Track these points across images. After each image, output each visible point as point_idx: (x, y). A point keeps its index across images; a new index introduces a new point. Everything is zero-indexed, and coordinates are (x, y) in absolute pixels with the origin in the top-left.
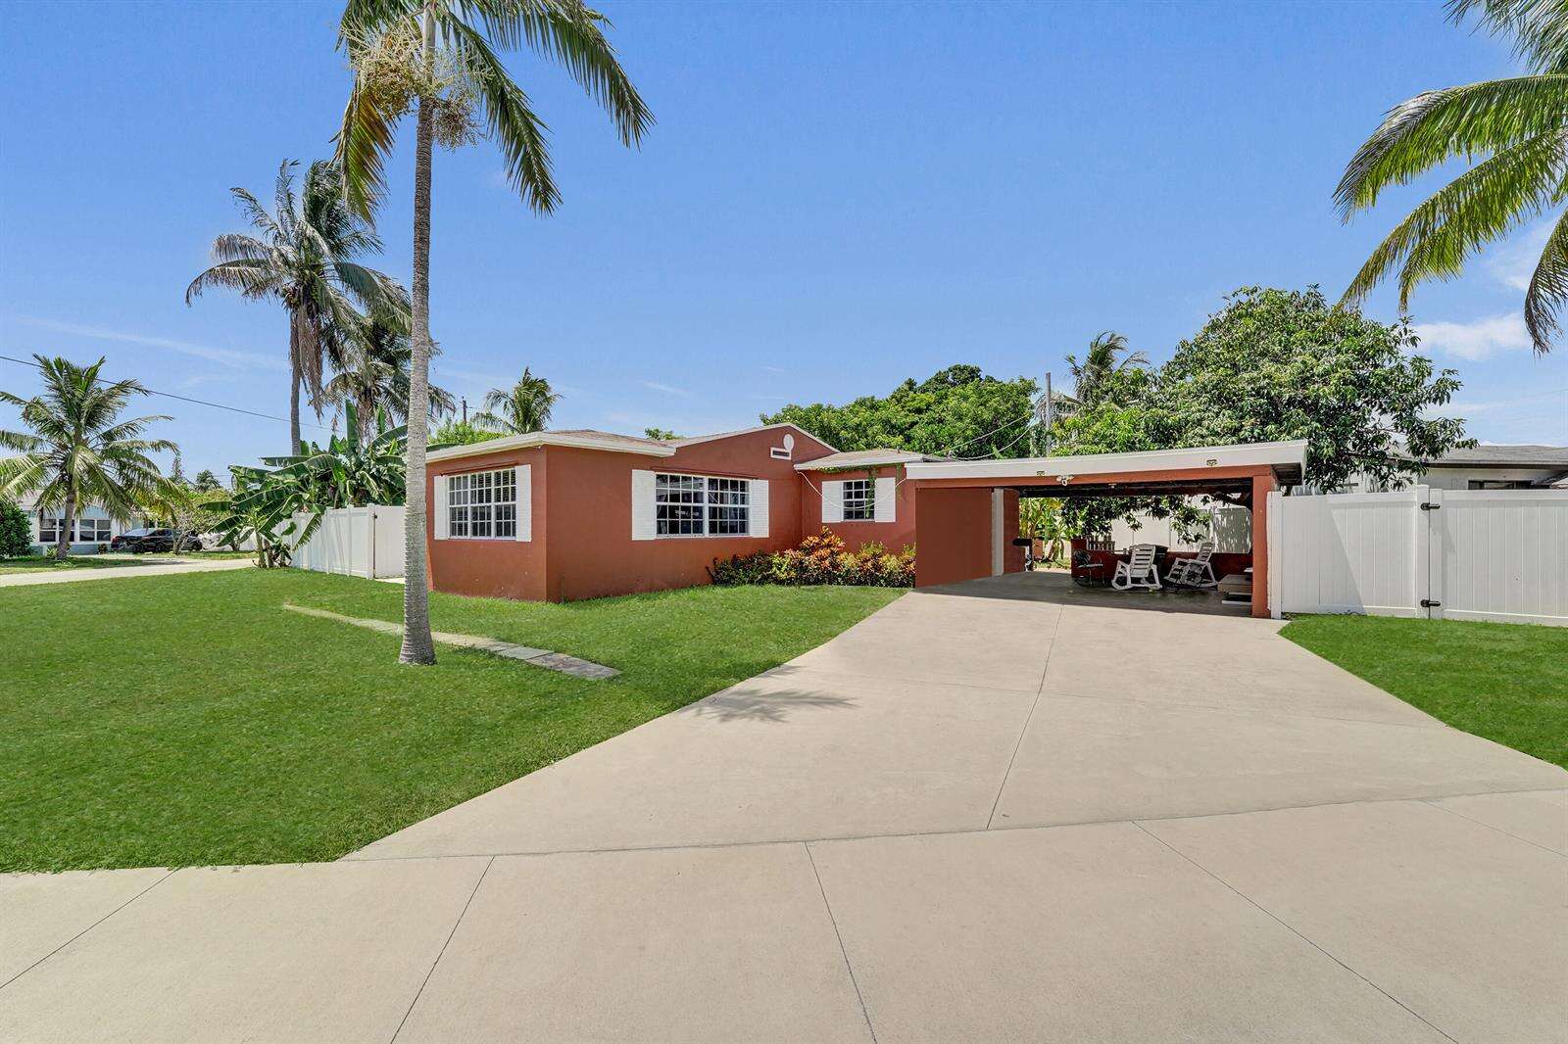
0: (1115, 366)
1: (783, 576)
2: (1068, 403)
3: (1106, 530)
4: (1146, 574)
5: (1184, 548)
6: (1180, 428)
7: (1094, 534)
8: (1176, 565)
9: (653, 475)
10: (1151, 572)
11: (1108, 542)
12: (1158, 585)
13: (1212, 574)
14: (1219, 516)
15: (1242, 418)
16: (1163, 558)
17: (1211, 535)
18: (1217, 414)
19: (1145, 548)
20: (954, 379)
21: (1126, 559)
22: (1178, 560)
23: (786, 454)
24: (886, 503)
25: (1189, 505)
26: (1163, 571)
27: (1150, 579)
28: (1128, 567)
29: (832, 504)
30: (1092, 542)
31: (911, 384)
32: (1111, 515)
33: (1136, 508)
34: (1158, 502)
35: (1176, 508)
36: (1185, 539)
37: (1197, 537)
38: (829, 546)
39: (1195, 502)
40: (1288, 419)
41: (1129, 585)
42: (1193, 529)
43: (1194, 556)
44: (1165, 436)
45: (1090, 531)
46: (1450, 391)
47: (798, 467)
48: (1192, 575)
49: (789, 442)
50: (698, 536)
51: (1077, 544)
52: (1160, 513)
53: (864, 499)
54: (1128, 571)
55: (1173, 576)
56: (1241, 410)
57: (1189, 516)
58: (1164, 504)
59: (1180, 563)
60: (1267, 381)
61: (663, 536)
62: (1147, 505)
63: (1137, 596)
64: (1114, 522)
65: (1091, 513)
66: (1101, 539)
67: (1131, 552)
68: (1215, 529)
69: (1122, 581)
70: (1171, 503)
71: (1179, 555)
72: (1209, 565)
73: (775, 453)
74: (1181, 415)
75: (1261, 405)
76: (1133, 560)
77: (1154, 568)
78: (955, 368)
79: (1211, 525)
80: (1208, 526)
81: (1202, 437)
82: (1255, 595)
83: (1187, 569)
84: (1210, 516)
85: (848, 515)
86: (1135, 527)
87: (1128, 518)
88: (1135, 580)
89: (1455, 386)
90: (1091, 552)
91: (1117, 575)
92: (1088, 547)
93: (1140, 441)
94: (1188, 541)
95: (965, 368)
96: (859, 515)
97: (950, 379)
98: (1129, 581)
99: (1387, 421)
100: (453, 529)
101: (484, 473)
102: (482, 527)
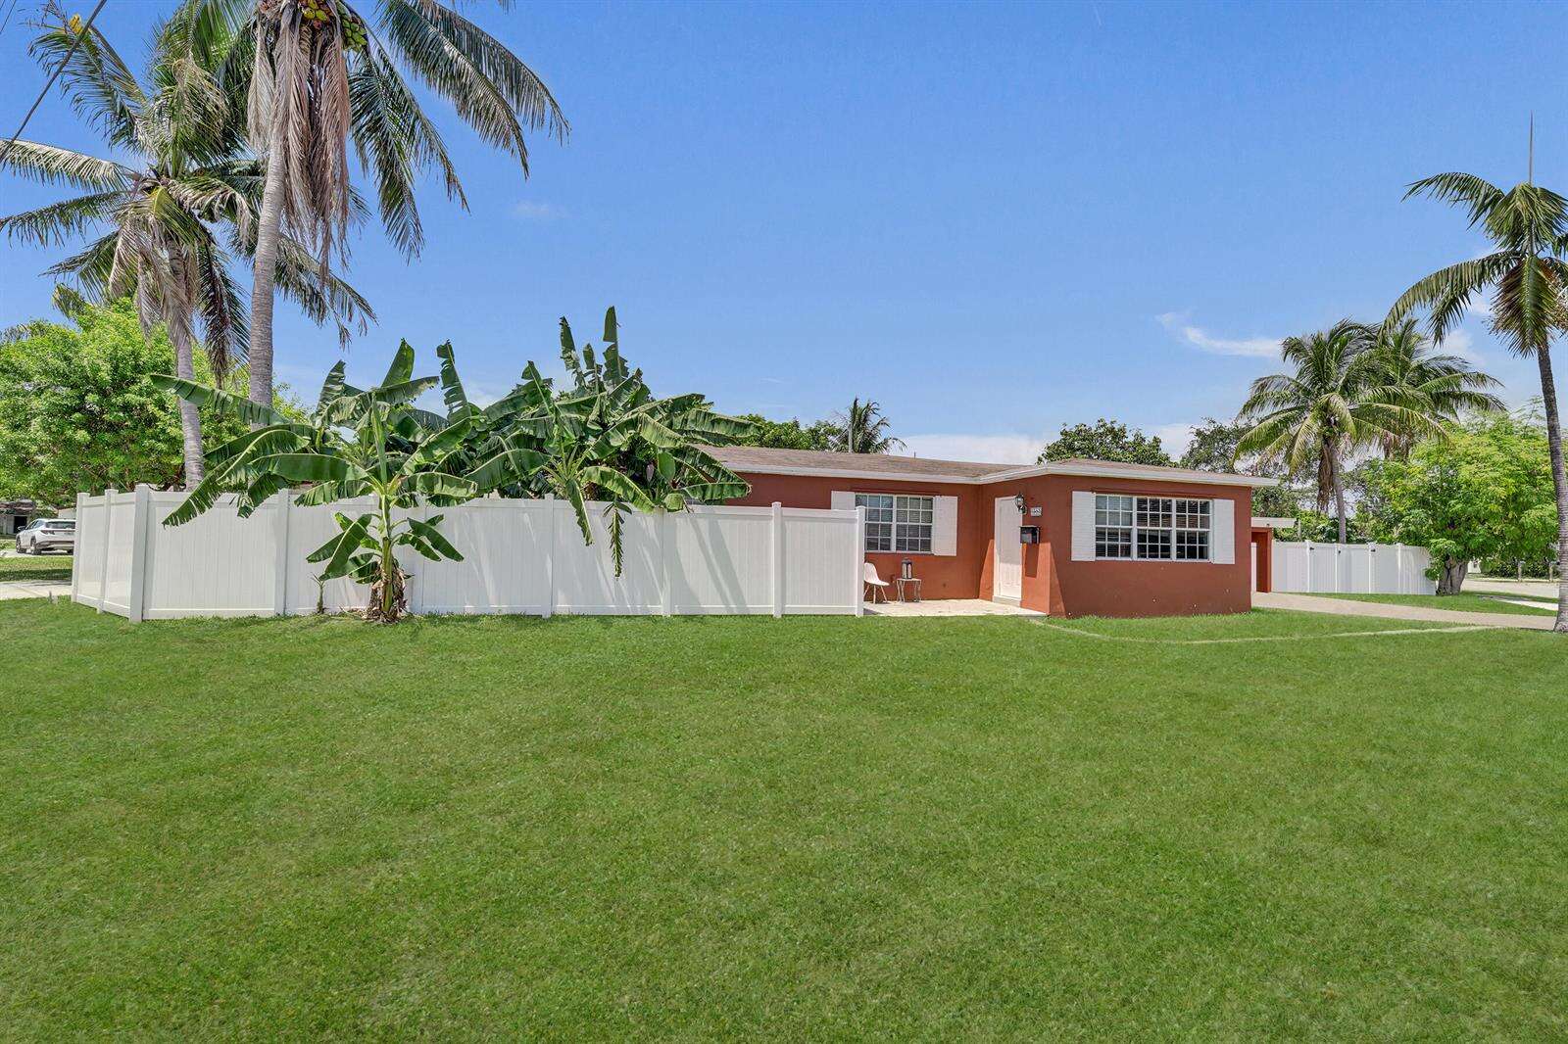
100: (1100, 550)
101: (1160, 498)
102: (1153, 549)
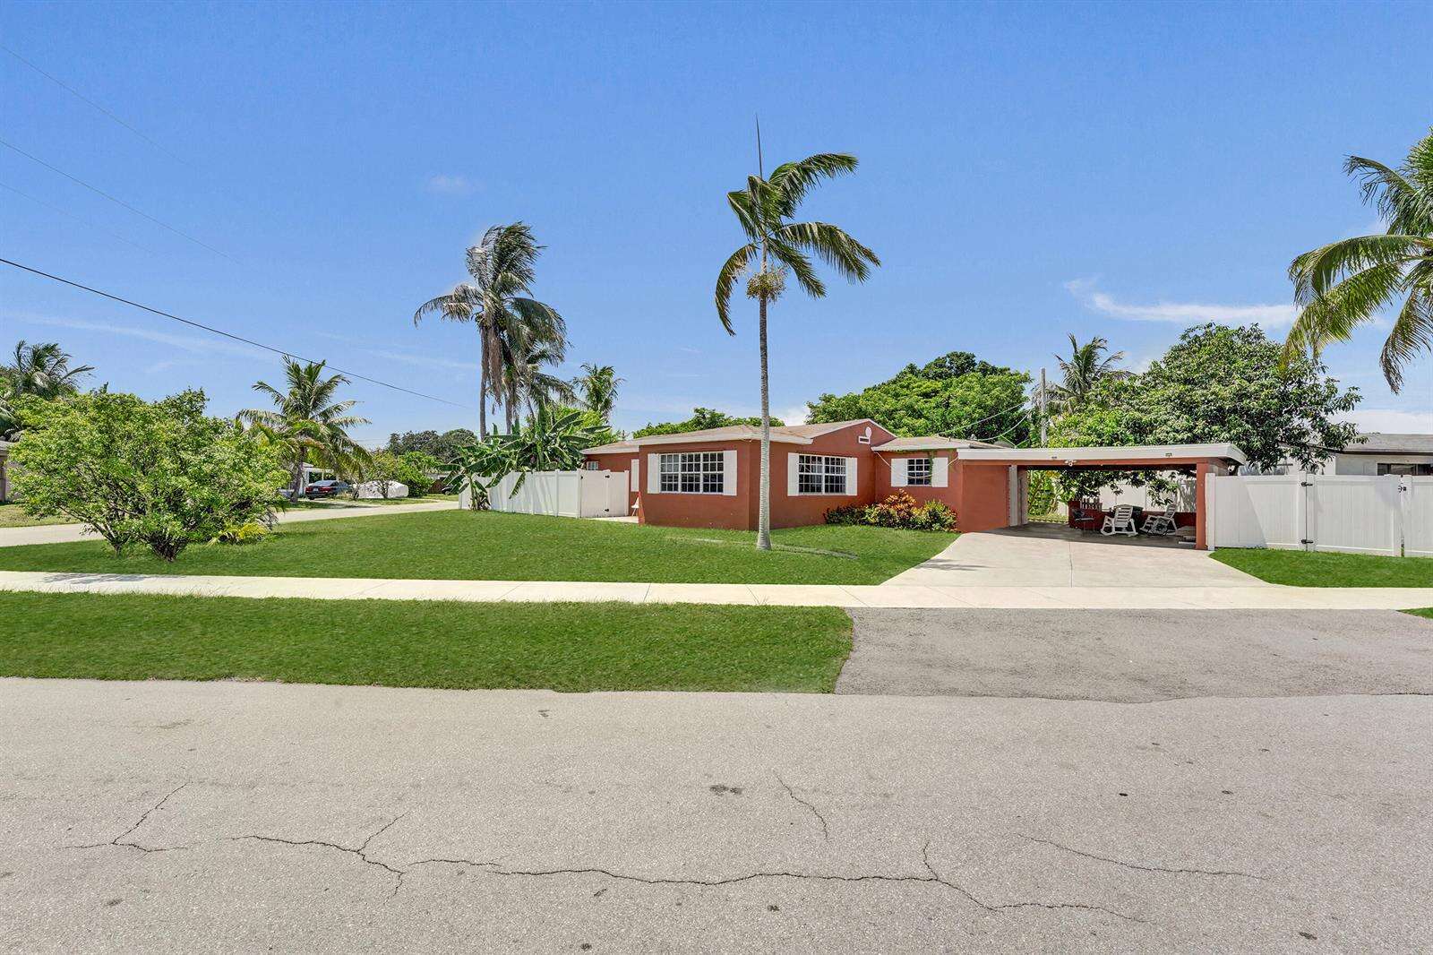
0: (1099, 363)
1: (873, 521)
2: (1059, 392)
3: (1095, 494)
4: (1126, 525)
5: (1157, 509)
6: (1151, 426)
7: (1085, 497)
8: (1148, 520)
9: (798, 455)
10: (1130, 523)
11: (1097, 503)
12: (1135, 532)
13: (1174, 524)
14: (1185, 486)
15: (1196, 419)
16: (1139, 515)
17: (1178, 500)
18: (1178, 418)
19: (1126, 507)
20: (951, 363)
21: (1112, 514)
22: (1150, 516)
23: (867, 440)
24: (940, 475)
25: (1160, 478)
26: (1138, 525)
27: (1129, 528)
28: (1113, 520)
29: (899, 474)
30: (1084, 503)
31: (912, 369)
32: (1099, 484)
33: (1118, 479)
34: (1136, 475)
35: (1150, 480)
36: (1157, 502)
37: (1167, 501)
38: (905, 502)
39: (1165, 475)
40: (1228, 422)
41: (1114, 532)
42: (1163, 495)
43: (1163, 514)
44: (1140, 431)
45: (1082, 495)
46: (1354, 402)
47: (874, 449)
48: (1159, 527)
49: (868, 431)
50: (819, 494)
51: (1073, 504)
52: (1137, 483)
53: (924, 471)
54: (1113, 523)
55: (1146, 527)
56: (1196, 414)
57: (1161, 486)
58: (1141, 476)
59: (1152, 519)
60: (1214, 396)
61: (802, 494)
62: (1127, 477)
63: (1119, 537)
64: (1101, 489)
65: (1083, 483)
66: (1091, 501)
67: (1114, 511)
68: (1181, 495)
69: (1109, 529)
70: (1146, 475)
71: (1151, 513)
72: (1173, 520)
73: (862, 440)
74: (1153, 416)
75: (1211, 411)
76: (1117, 515)
77: (1132, 521)
78: (953, 354)
79: (1179, 492)
80: (1176, 493)
81: (1168, 433)
82: (1198, 537)
83: (1156, 523)
84: (1178, 486)
85: (911, 481)
86: (1117, 493)
87: (1112, 486)
88: (1117, 529)
89: (1358, 399)
90: (1085, 510)
91: (1104, 526)
92: (1082, 506)
93: (1122, 433)
94: (1159, 504)
95: (962, 354)
96: (920, 481)
97: (948, 364)
98: (1114, 529)
99: (1307, 423)
100: (664, 487)
101: (694, 454)
102: (691, 486)
